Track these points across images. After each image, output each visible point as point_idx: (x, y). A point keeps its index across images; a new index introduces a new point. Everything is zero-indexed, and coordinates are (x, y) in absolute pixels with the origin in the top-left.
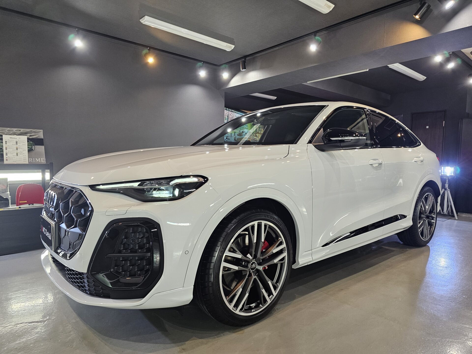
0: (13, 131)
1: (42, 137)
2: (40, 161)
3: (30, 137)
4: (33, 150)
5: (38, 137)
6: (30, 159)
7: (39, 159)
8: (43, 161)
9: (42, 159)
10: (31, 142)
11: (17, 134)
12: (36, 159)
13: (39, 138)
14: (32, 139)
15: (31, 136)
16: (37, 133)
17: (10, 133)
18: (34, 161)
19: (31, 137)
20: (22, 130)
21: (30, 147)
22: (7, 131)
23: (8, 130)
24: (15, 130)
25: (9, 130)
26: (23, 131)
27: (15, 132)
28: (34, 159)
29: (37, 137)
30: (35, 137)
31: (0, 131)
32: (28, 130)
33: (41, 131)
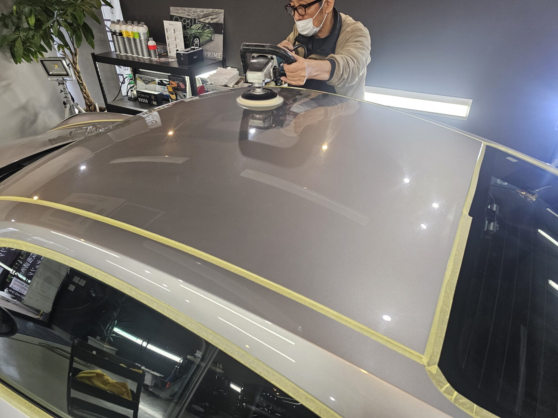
0: (197, 12)
1: (222, 21)
2: (217, 57)
3: (211, 20)
4: (212, 40)
5: (219, 20)
6: (209, 54)
7: (217, 53)
8: (220, 57)
9: (219, 53)
10: (212, 29)
11: (201, 17)
12: (214, 53)
13: (219, 22)
14: (213, 23)
15: (212, 19)
16: (218, 16)
17: (194, 15)
18: (212, 57)
19: (212, 22)
20: (205, 11)
21: (210, 35)
23: (193, 12)
24: (199, 12)
26: (206, 12)
27: (198, 13)
28: (212, 53)
29: (217, 22)
31: (187, 13)
32: (211, 10)
33: (222, 12)
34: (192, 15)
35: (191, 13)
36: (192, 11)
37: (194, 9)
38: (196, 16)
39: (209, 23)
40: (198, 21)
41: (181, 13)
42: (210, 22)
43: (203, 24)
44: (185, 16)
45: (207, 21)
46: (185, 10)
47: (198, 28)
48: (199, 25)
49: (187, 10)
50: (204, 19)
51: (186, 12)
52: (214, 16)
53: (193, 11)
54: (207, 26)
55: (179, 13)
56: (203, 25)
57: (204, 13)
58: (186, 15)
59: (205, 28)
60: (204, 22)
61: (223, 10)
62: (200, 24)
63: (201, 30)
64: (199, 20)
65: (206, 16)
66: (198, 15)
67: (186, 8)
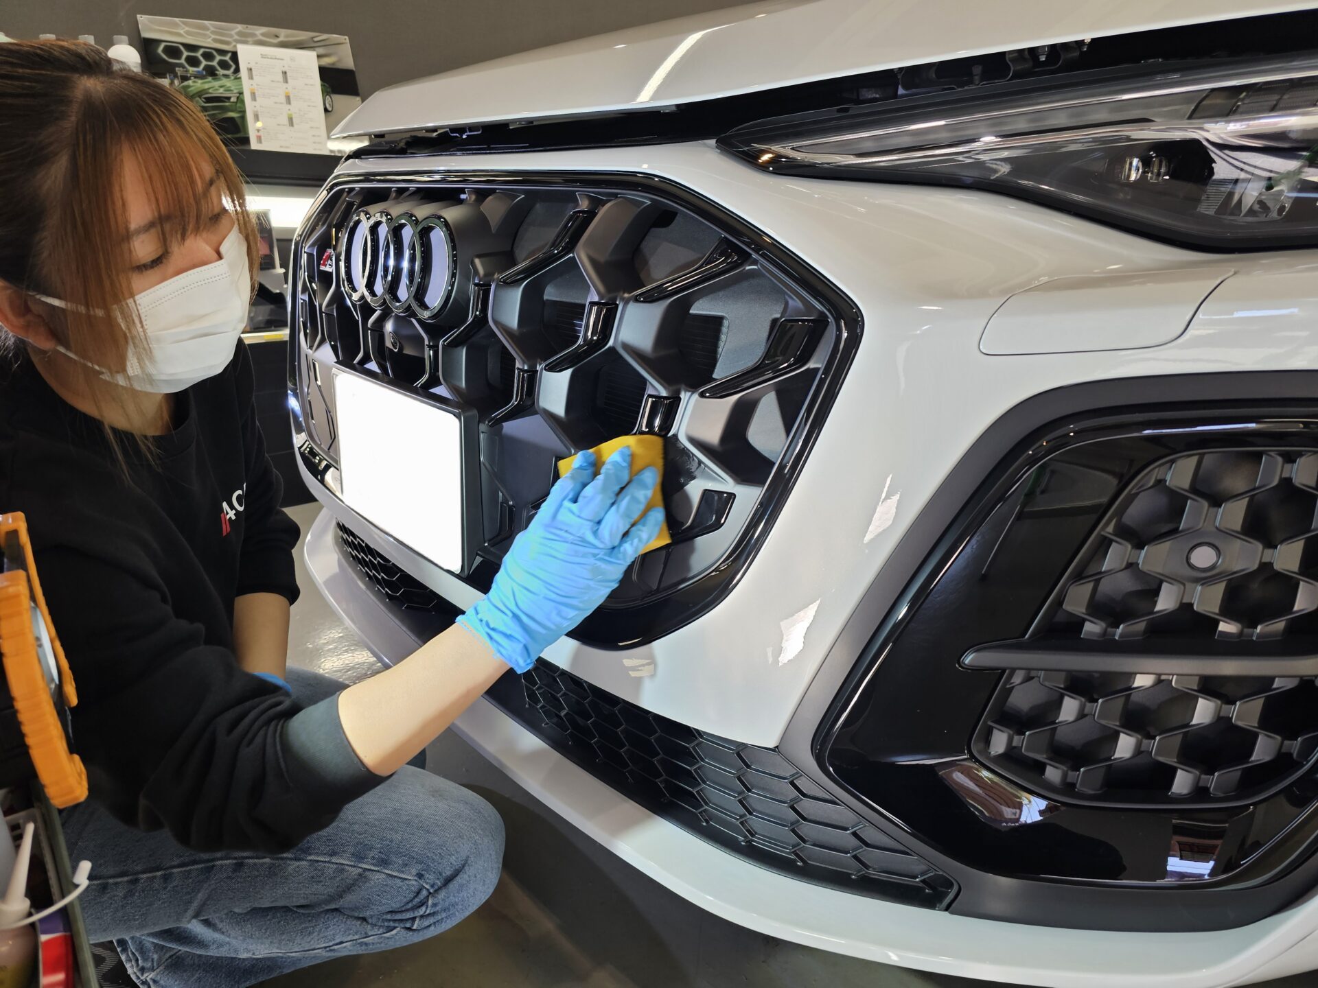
1: (348, 62)
4: (327, 110)
5: (339, 61)
13: (341, 66)
16: (330, 49)
20: (283, 34)
22: (236, 37)
24: (263, 35)
25: (241, 30)
26: (287, 36)
29: (333, 64)
30: (329, 64)
31: (213, 36)
32: (303, 33)
33: (344, 41)
35: (231, 36)
36: (233, 32)
37: (240, 27)
41: (188, 33)
44: (209, 43)
46: (208, 29)
49: (212, 29)
51: (209, 31)
53: (237, 30)
55: (180, 33)
57: (281, 39)
67: (207, 21)
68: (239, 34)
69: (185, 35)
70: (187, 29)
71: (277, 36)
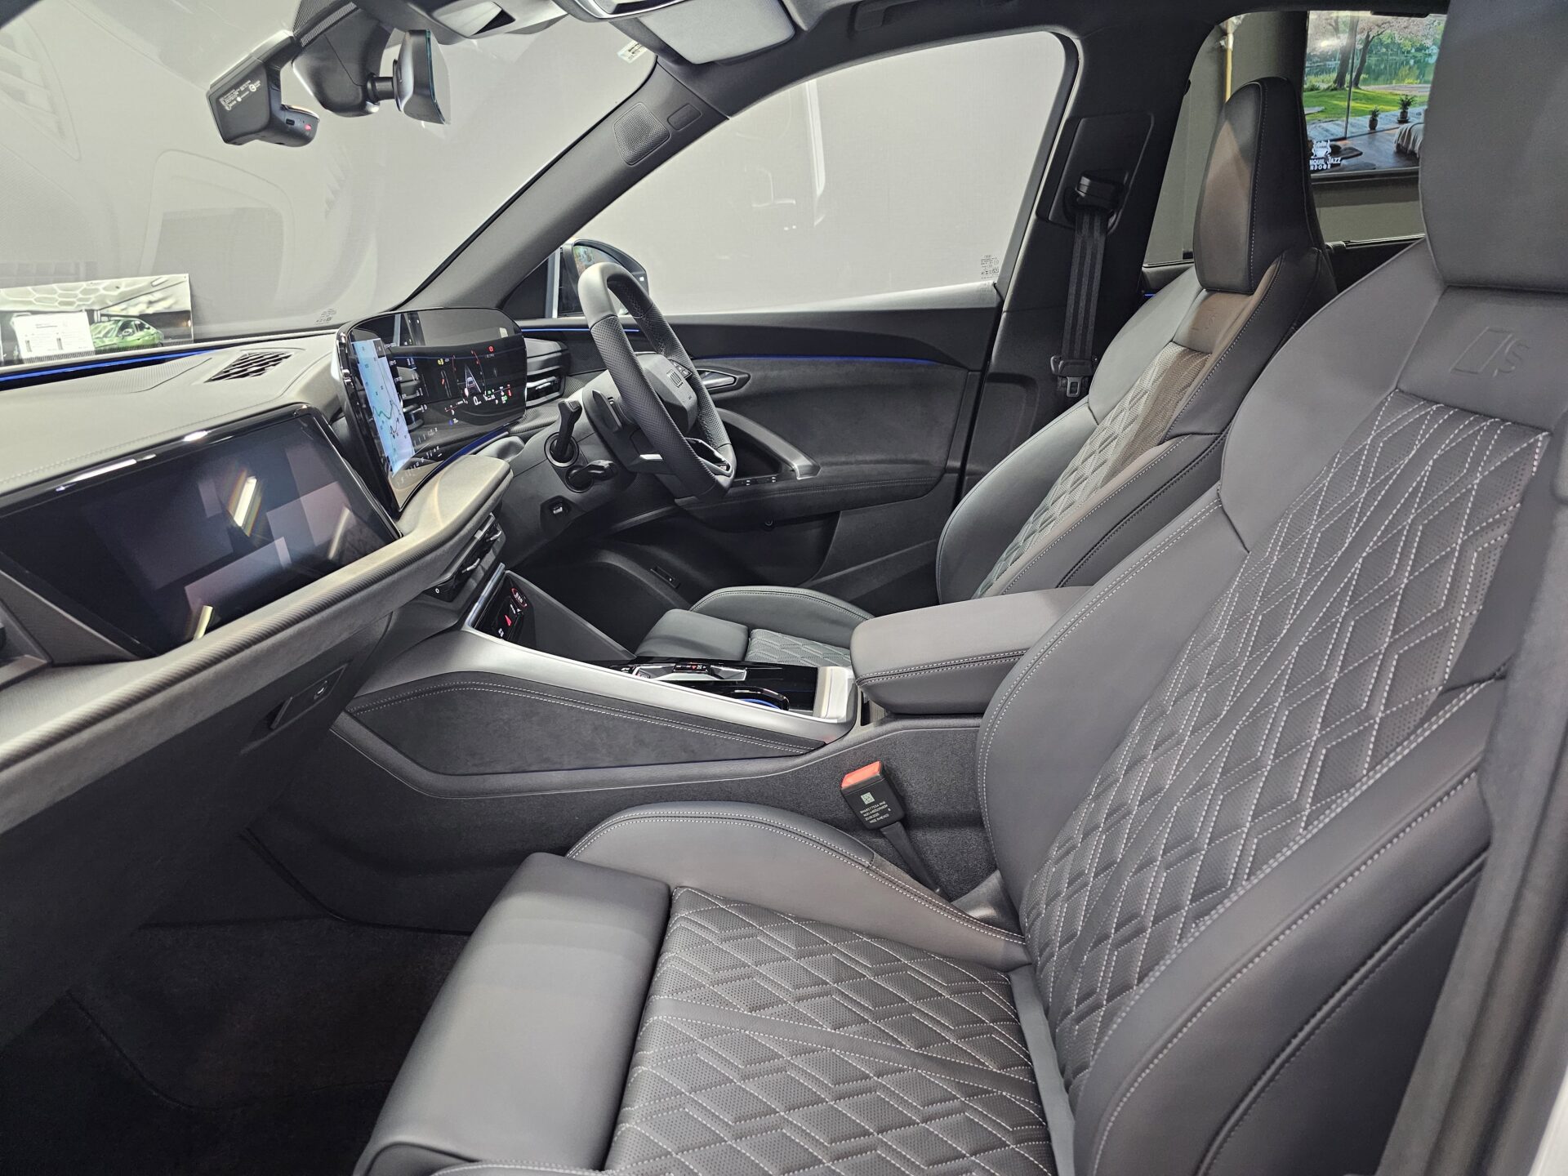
0: (97, 290)
1: (187, 302)
3: (148, 307)
5: (176, 303)
11: (111, 304)
13: (176, 307)
14: (156, 314)
15: (151, 303)
16: (169, 291)
17: (87, 300)
19: (150, 311)
20: (123, 284)
22: (80, 296)
23: (81, 292)
24: (105, 289)
25: (85, 289)
26: (127, 286)
27: (101, 295)
29: (169, 308)
30: (165, 308)
32: (142, 281)
33: (184, 279)
34: (80, 300)
35: (75, 296)
36: (78, 292)
37: (84, 285)
38: (93, 303)
39: (143, 317)
40: (102, 315)
41: (38, 300)
42: (144, 311)
43: (119, 321)
44: (56, 306)
45: (134, 311)
47: (103, 333)
48: (106, 324)
49: (60, 292)
50: (123, 306)
51: (56, 296)
52: (155, 294)
53: (81, 290)
54: (136, 325)
55: (30, 303)
56: (120, 324)
57: (123, 289)
58: (56, 304)
59: (130, 330)
60: (123, 313)
61: (187, 275)
62: (109, 321)
63: (117, 336)
64: (104, 312)
65: (127, 298)
66: (102, 299)
67: (54, 286)
68: (85, 292)
69: (35, 302)
70: (37, 296)
71: (118, 288)
